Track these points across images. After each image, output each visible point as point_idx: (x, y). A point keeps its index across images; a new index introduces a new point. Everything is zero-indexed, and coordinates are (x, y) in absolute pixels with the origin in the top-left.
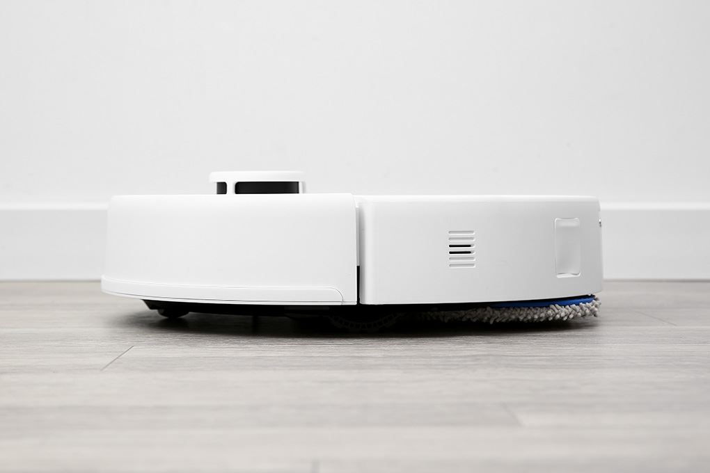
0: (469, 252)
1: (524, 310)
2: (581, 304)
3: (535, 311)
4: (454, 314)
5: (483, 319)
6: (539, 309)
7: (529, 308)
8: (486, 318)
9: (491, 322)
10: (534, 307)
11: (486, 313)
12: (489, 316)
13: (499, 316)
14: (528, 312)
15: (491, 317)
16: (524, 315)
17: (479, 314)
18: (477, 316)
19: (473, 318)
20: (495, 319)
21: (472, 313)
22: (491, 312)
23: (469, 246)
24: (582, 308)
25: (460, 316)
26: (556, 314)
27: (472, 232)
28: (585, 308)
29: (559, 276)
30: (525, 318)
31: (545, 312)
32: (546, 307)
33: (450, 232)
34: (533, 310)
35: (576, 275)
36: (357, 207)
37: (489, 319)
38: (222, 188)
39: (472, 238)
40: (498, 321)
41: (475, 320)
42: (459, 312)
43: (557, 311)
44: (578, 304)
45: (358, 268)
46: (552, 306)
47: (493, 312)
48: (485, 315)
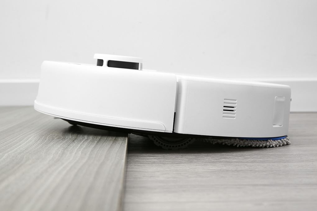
0: (233, 111)
1: (255, 142)
2: (282, 139)
3: (261, 143)
4: (219, 141)
5: (233, 144)
6: (262, 141)
7: (258, 141)
8: (235, 144)
9: (238, 146)
10: (260, 140)
11: (236, 141)
12: (237, 143)
13: (242, 143)
14: (257, 143)
15: (238, 144)
16: (255, 144)
17: (232, 142)
18: (230, 143)
19: (228, 143)
20: (240, 145)
21: (228, 141)
22: (238, 142)
23: (233, 107)
24: (282, 142)
25: (222, 142)
26: (271, 145)
27: (236, 100)
28: (284, 142)
29: (274, 126)
30: (255, 145)
31: (265, 143)
32: (266, 141)
33: (225, 99)
34: (260, 142)
35: (281, 126)
36: (177, 81)
37: (237, 145)
38: (100, 62)
39: (235, 104)
40: (241, 146)
41: (229, 145)
42: (221, 140)
43: (271, 143)
44: (280, 140)
45: (175, 113)
46: (269, 141)
47: (240, 141)
48: (235, 142)
